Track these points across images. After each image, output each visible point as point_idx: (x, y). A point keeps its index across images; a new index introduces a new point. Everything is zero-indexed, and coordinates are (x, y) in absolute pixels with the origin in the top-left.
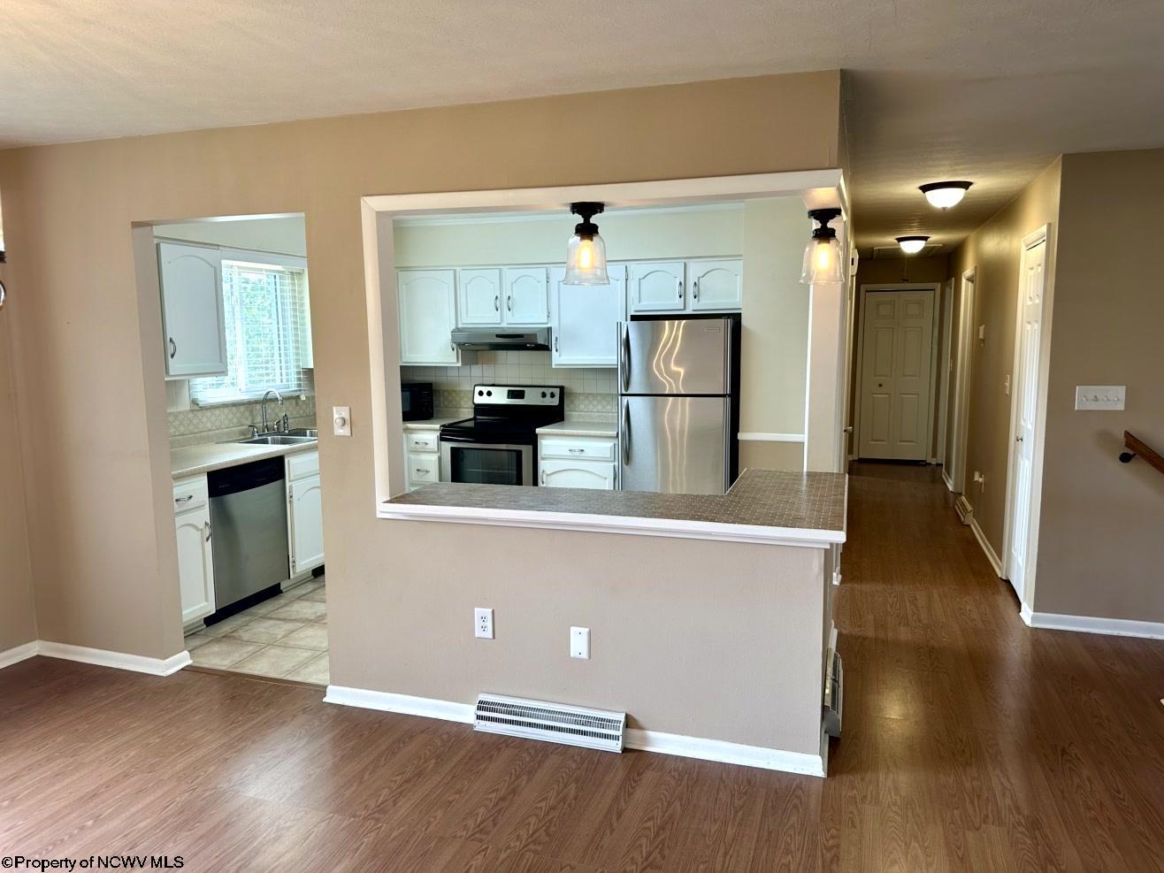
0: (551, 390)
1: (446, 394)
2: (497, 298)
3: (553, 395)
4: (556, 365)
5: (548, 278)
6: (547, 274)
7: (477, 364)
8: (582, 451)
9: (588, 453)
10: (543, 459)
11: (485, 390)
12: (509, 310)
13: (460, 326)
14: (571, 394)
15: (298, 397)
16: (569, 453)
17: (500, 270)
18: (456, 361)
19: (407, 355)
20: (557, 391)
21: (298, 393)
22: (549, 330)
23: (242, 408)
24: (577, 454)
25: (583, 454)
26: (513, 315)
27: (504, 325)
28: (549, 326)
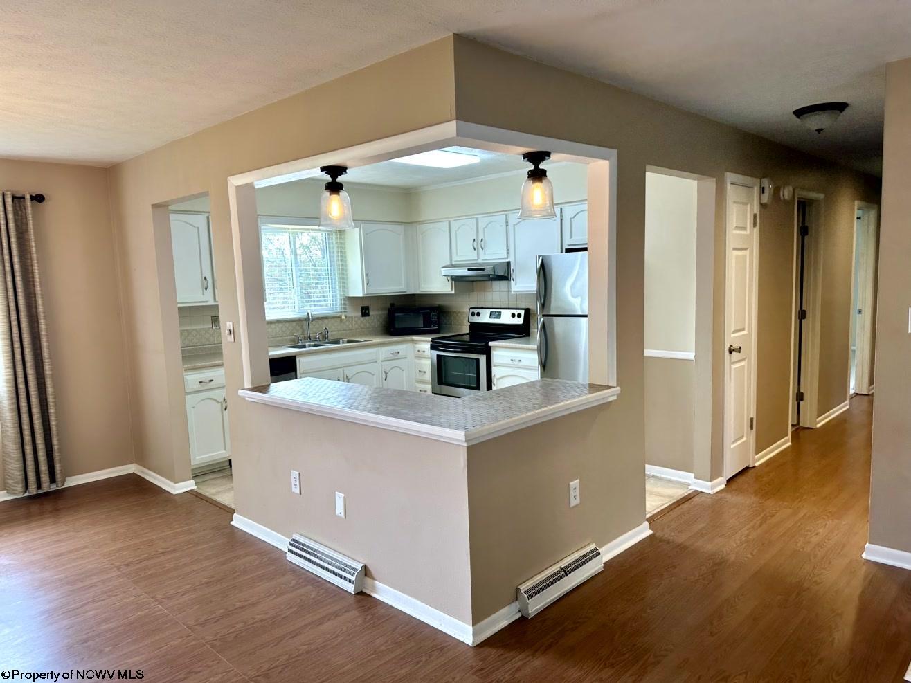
0: (518, 311)
1: (455, 315)
2: (474, 240)
3: (519, 316)
4: (514, 291)
5: (507, 222)
6: (507, 219)
7: (473, 291)
8: (520, 361)
9: (524, 363)
10: (495, 366)
11: (476, 311)
12: (482, 249)
13: (453, 263)
14: (534, 314)
15: (340, 317)
16: (511, 362)
17: (477, 219)
18: (450, 290)
19: (423, 286)
20: (522, 312)
21: (340, 314)
23: (294, 324)
24: (516, 363)
25: (521, 364)
26: (485, 254)
27: (480, 261)
28: (508, 260)
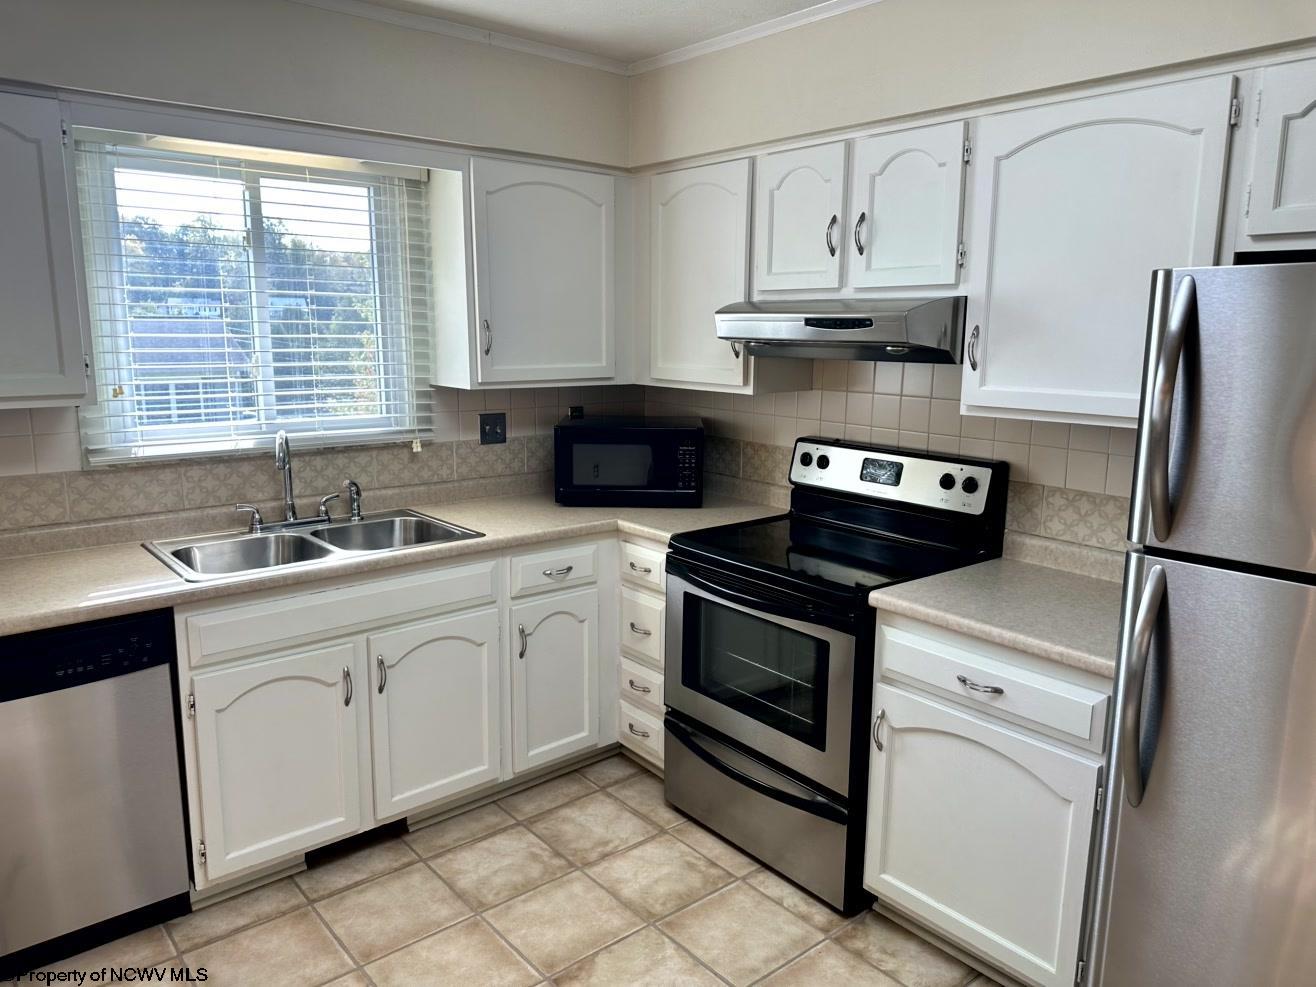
0: (969, 471)
1: (750, 451)
2: (834, 219)
3: (970, 485)
4: (971, 407)
5: (967, 150)
6: (967, 138)
7: (812, 389)
8: (998, 691)
11: (817, 451)
12: (861, 250)
13: (756, 298)
14: (1028, 486)
15: (408, 445)
16: (958, 688)
17: (850, 144)
18: (740, 380)
20: (984, 476)
21: (407, 437)
22: (959, 306)
24: (980, 695)
25: (1000, 702)
26: (868, 267)
27: (847, 293)
28: (959, 292)
